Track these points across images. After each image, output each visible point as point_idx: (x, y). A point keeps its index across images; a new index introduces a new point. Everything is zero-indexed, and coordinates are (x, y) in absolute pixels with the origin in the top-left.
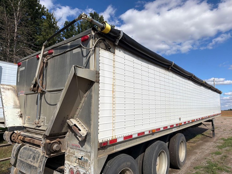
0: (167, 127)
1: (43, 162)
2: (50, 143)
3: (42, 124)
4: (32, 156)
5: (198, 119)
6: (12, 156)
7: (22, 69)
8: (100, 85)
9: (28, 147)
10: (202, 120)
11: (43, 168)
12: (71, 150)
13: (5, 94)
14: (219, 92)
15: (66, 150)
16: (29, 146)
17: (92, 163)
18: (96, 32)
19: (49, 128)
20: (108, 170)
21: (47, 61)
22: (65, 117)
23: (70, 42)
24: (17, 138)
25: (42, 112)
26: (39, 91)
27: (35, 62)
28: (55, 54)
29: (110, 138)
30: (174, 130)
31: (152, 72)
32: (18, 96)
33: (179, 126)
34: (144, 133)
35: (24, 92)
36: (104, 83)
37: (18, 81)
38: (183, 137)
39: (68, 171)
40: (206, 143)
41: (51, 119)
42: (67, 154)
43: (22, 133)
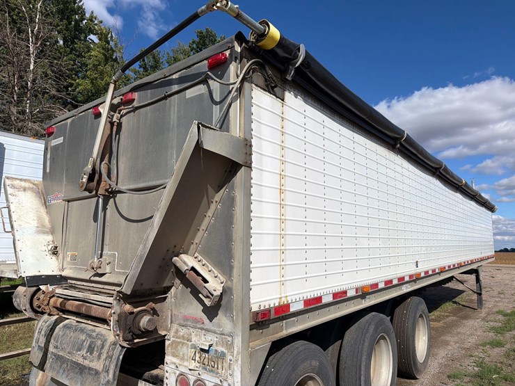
0: (391, 281)
1: (114, 357)
2: (132, 313)
3: (108, 269)
4: (86, 345)
5: (452, 267)
6: (34, 344)
7: (56, 142)
8: (253, 174)
9: (74, 323)
10: (458, 268)
11: (115, 372)
12: (180, 329)
13: (17, 200)
14: (491, 209)
15: (169, 330)
16: (77, 322)
17: (237, 360)
18: (244, 44)
19: (133, 276)
20: (270, 378)
21: (120, 120)
22: (168, 251)
23: (180, 73)
24: (46, 302)
25: (107, 241)
26: (101, 191)
27: (89, 123)
28: (139, 102)
29: (275, 301)
30: (406, 289)
31: (361, 150)
32: (46, 204)
33: (415, 281)
34: (345, 292)
35: (61, 195)
36: (262, 170)
37: (48, 171)
38: (423, 306)
39: (175, 380)
40: (465, 322)
41: (139, 252)
42: (172, 339)
43: (59, 291)
